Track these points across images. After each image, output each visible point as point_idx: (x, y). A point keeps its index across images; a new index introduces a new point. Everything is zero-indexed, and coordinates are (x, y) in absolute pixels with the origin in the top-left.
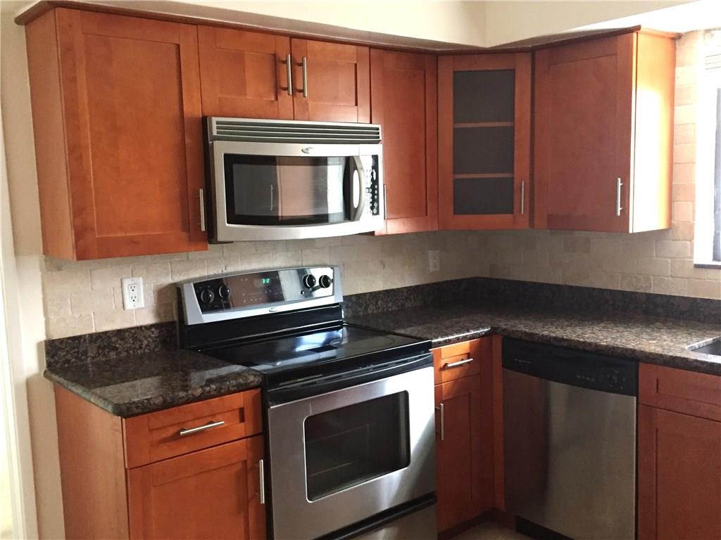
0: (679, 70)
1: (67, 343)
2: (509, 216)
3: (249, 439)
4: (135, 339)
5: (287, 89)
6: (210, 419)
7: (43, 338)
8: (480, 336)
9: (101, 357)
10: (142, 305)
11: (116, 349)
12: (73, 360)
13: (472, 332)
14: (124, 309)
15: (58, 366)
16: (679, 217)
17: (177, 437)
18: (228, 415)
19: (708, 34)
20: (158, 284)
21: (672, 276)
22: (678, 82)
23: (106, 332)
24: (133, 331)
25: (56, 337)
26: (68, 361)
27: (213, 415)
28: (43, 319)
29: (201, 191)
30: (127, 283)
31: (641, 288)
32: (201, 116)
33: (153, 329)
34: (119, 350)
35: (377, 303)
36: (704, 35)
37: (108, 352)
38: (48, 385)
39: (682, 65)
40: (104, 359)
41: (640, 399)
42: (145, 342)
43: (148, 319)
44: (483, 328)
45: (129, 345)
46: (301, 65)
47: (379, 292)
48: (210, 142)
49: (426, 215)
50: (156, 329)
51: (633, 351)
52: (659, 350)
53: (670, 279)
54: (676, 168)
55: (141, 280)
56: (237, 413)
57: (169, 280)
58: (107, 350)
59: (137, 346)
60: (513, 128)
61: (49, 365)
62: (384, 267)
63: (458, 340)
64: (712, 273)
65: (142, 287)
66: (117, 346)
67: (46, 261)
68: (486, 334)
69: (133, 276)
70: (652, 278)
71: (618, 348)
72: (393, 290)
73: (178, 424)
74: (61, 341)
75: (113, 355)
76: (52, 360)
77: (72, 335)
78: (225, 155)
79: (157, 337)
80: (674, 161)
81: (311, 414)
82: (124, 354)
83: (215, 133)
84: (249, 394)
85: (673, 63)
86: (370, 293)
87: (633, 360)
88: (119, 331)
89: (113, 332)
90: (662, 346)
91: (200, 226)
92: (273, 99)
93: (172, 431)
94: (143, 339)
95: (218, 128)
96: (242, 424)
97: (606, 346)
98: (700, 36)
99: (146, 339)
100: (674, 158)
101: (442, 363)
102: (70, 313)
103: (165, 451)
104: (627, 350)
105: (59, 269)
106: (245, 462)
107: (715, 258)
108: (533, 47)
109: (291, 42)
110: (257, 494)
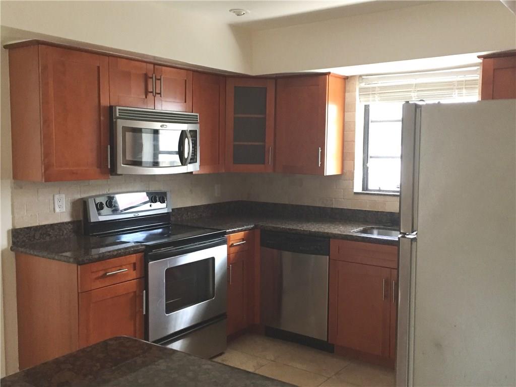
0: (347, 94)
1: (24, 231)
2: (262, 166)
3: (138, 280)
4: (60, 229)
5: (152, 92)
6: (118, 268)
7: (10, 227)
8: (249, 230)
9: (42, 239)
10: (64, 210)
11: (49, 235)
12: (27, 241)
13: (245, 227)
14: (54, 212)
15: (19, 243)
16: (347, 169)
17: (104, 276)
18: (128, 266)
19: (360, 78)
20: (73, 198)
21: (343, 199)
22: (347, 100)
23: (44, 226)
24: (59, 225)
25: (18, 227)
26: (24, 241)
27: (121, 266)
28: (11, 217)
29: (109, 146)
30: (57, 197)
31: (328, 205)
32: (109, 105)
33: (70, 224)
34: (52, 236)
35: (187, 214)
36: (359, 78)
37: (45, 237)
38: (12, 254)
39: (349, 92)
40: (43, 241)
41: (330, 257)
42: (65, 232)
43: (67, 219)
44: (251, 225)
45: (56, 233)
46: (160, 79)
47: (189, 207)
48: (114, 120)
49: (219, 163)
50: (71, 224)
51: (328, 233)
52: (339, 233)
53: (343, 200)
54: (345, 143)
55: (64, 196)
56: (132, 265)
57: (79, 196)
58: (44, 236)
59: (61, 234)
60: (265, 118)
61: (14, 243)
62: (192, 193)
63: (239, 231)
64: (362, 197)
65: (64, 200)
66: (51, 233)
67: (14, 183)
68: (253, 229)
69: (59, 193)
70: (334, 199)
71: (321, 232)
72: (196, 206)
73: (104, 270)
74: (21, 229)
75: (48, 238)
76: (16, 241)
77: (27, 226)
78: (123, 127)
79: (71, 229)
80: (345, 140)
81: (168, 267)
82: (54, 238)
83: (118, 115)
84: (139, 255)
85: (344, 91)
86: (184, 208)
87: (327, 238)
88: (52, 225)
89: (48, 225)
90: (340, 231)
91: (108, 166)
92: (144, 97)
93: (101, 273)
94: (64, 230)
95: (119, 112)
96: (135, 271)
97: (315, 232)
98: (357, 79)
99: (66, 230)
100: (345, 138)
101: (231, 243)
102: (26, 214)
103: (98, 284)
104: (324, 233)
105: (21, 188)
106: (135, 292)
107: (363, 190)
108: (276, 77)
109: (154, 67)
110: (141, 309)
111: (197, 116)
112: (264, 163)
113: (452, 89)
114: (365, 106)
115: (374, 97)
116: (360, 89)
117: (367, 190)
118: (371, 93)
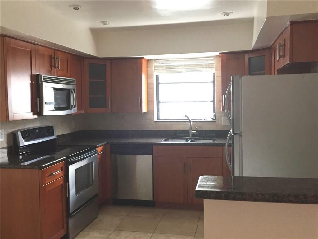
2: (105, 109)
3: (63, 177)
5: (54, 66)
8: (104, 145)
10: (4, 140)
16: (150, 109)
20: (8, 132)
21: (148, 125)
29: (38, 99)
32: (36, 74)
39: (149, 68)
41: (154, 156)
43: (5, 145)
46: (58, 59)
48: (40, 83)
49: (82, 108)
54: (149, 95)
55: (3, 130)
56: (61, 168)
57: (10, 131)
60: (106, 82)
63: (101, 146)
65: (4, 133)
69: (1, 129)
70: (143, 126)
71: (147, 143)
73: (50, 172)
80: (148, 93)
83: (43, 80)
84: (64, 162)
85: (147, 67)
92: (50, 69)
95: (43, 78)
96: (62, 172)
97: (144, 143)
98: (153, 61)
106: (62, 184)
107: (157, 120)
108: (111, 59)
109: (54, 52)
110: (66, 194)
111: (75, 80)
112: (106, 107)
113: (202, 68)
114: (157, 75)
115: (163, 71)
116: (155, 66)
117: (159, 120)
118: (161, 68)
